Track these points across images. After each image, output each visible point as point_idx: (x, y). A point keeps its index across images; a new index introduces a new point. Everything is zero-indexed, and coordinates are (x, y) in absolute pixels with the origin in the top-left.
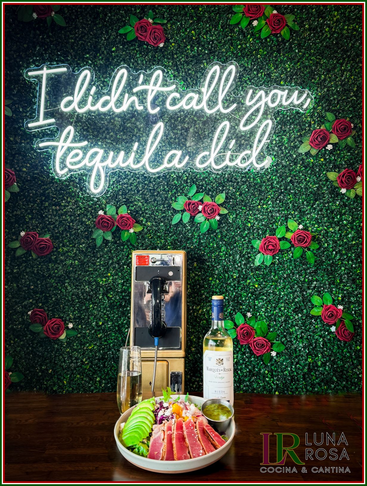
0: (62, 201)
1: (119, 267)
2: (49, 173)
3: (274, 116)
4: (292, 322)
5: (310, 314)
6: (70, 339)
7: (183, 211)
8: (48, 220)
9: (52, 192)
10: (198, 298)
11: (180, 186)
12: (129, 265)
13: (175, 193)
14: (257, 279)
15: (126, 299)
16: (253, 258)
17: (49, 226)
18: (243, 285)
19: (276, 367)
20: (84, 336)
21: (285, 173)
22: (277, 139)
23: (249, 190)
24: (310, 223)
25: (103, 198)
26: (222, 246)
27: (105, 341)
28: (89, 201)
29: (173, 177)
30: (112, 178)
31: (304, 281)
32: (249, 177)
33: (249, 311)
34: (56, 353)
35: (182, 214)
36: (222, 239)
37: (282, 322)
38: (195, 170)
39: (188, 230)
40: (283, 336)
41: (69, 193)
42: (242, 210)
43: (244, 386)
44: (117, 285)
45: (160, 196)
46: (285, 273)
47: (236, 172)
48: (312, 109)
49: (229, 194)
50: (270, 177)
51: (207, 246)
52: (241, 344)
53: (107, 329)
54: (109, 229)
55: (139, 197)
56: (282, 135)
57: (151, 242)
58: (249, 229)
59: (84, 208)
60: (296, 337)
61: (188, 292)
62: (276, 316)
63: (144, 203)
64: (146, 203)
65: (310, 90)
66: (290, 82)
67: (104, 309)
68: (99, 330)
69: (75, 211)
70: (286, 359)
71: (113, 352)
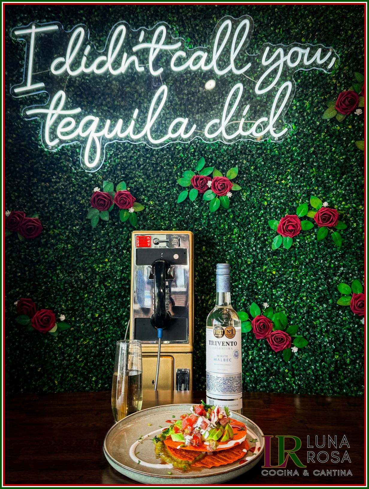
0: (52, 176)
1: (118, 251)
2: (38, 144)
3: (294, 77)
4: (316, 314)
5: (336, 304)
6: (62, 334)
7: (190, 188)
8: (37, 198)
9: (41, 167)
10: (207, 287)
11: (186, 160)
12: (129, 249)
13: (181, 168)
14: (274, 264)
15: (126, 288)
16: (270, 241)
17: (37, 205)
18: (259, 272)
19: (297, 365)
20: (78, 330)
21: (307, 143)
22: (298, 104)
23: (265, 163)
24: (336, 200)
25: (99, 173)
26: (235, 228)
27: (102, 335)
28: (83, 177)
29: (178, 149)
30: (109, 151)
31: (329, 266)
32: (266, 149)
33: (265, 301)
34: (46, 349)
35: (189, 191)
36: (234, 220)
37: (304, 314)
38: (203, 141)
39: (196, 210)
40: (305, 329)
41: (61, 167)
42: (258, 186)
43: (261, 387)
44: (116, 273)
45: (164, 171)
46: (307, 257)
47: (250, 143)
48: (337, 69)
49: (243, 169)
50: (290, 148)
51: (217, 228)
52: (257, 338)
53: (104, 322)
54: (106, 208)
55: (140, 172)
56: (304, 100)
57: (154, 223)
58: (265, 208)
59: (78, 184)
60: (321, 330)
61: (196, 280)
62: (296, 306)
63: (145, 179)
64: (147, 179)
65: (335, 48)
66: (311, 38)
67: (101, 299)
68: (95, 323)
69: (67, 189)
70: (310, 356)
71: (110, 348)
